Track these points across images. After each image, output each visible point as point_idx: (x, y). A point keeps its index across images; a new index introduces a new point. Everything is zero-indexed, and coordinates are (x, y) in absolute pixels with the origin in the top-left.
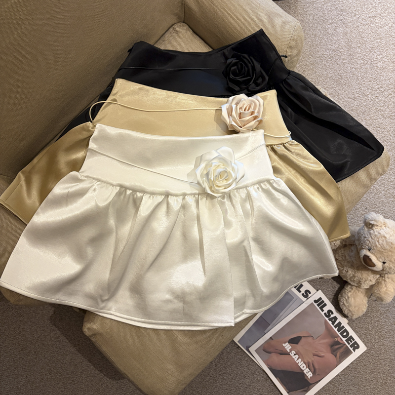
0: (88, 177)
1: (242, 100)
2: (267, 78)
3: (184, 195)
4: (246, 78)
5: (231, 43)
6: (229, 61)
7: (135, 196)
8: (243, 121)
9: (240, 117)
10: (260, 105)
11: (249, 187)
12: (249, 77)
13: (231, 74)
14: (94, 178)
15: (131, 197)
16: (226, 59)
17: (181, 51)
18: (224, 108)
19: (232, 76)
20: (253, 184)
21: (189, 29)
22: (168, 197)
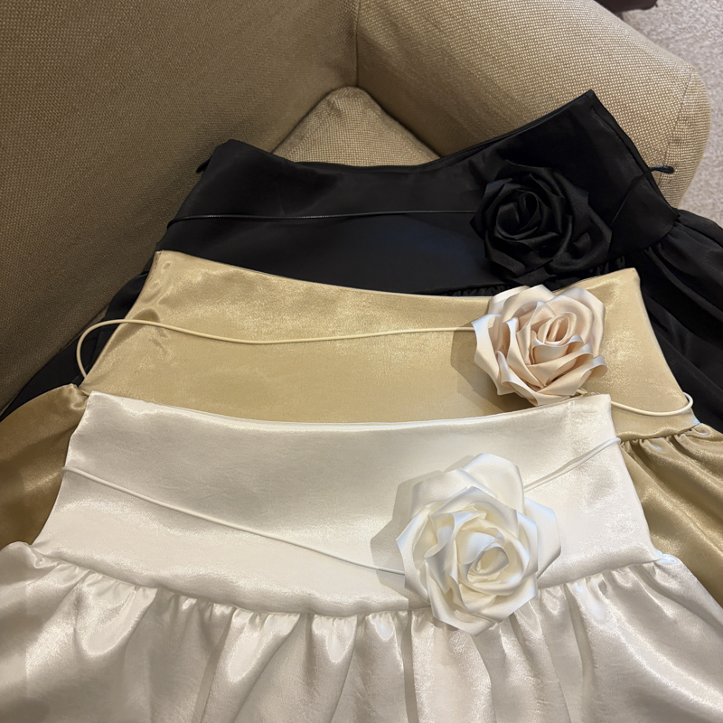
0: (60, 558)
1: (539, 304)
2: (608, 234)
3: (362, 612)
4: (545, 237)
5: (492, 136)
6: (491, 188)
7: (208, 614)
8: (545, 370)
9: (534, 360)
10: (593, 317)
11: (572, 581)
12: (554, 234)
13: (498, 227)
14: (77, 563)
15: (195, 616)
16: (482, 182)
17: (349, 163)
18: (482, 328)
19: (500, 233)
20: (587, 573)
21: (373, 102)
22: (310, 619)
